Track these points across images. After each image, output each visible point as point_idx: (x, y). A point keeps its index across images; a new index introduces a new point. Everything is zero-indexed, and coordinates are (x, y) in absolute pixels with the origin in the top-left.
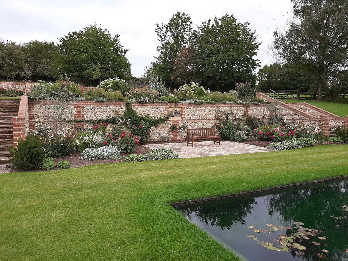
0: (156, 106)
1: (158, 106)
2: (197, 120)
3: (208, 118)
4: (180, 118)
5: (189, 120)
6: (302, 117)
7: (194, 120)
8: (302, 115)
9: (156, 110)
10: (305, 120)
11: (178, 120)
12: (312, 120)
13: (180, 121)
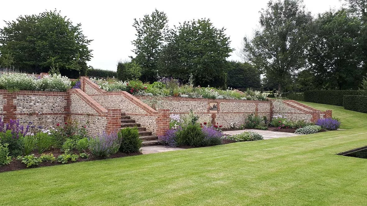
0: (202, 101)
1: (203, 101)
2: (227, 113)
3: (234, 112)
4: (216, 112)
5: (222, 113)
6: (299, 111)
7: (225, 113)
8: (299, 110)
9: (202, 104)
10: (301, 113)
11: (215, 113)
12: (307, 114)
13: (216, 114)
